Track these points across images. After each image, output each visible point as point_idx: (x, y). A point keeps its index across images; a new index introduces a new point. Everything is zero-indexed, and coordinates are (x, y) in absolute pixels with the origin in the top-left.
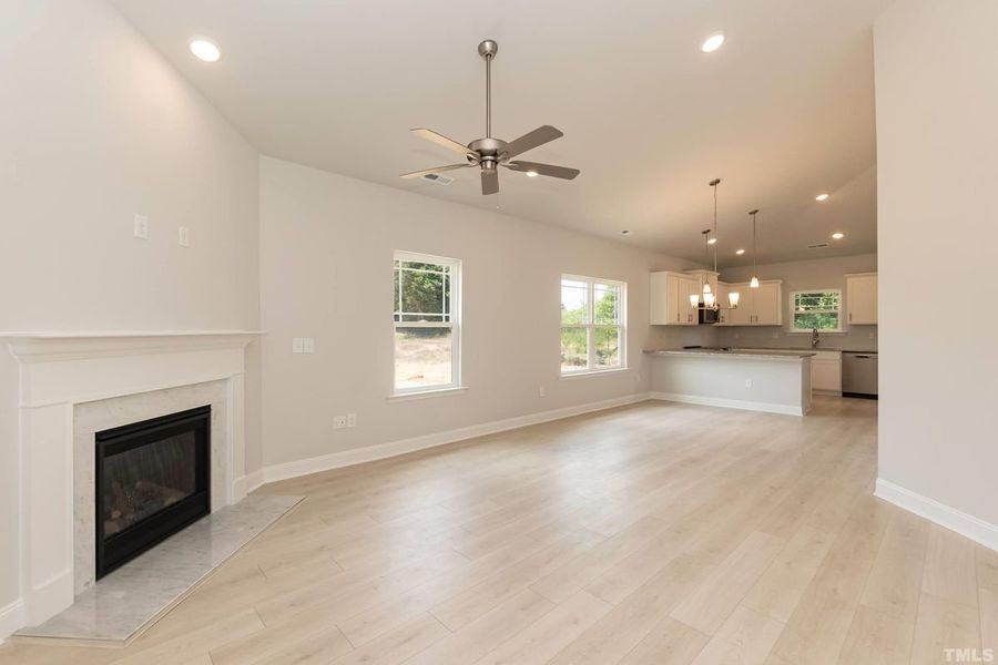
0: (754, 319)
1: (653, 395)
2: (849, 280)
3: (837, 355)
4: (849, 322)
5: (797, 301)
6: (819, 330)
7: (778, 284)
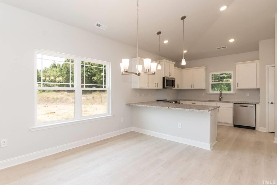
0: (193, 86)
1: (133, 129)
2: (237, 66)
3: (231, 105)
4: (237, 88)
5: (212, 78)
6: (222, 92)
7: (204, 69)
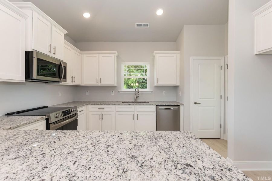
3: (153, 108)
7: (115, 55)
